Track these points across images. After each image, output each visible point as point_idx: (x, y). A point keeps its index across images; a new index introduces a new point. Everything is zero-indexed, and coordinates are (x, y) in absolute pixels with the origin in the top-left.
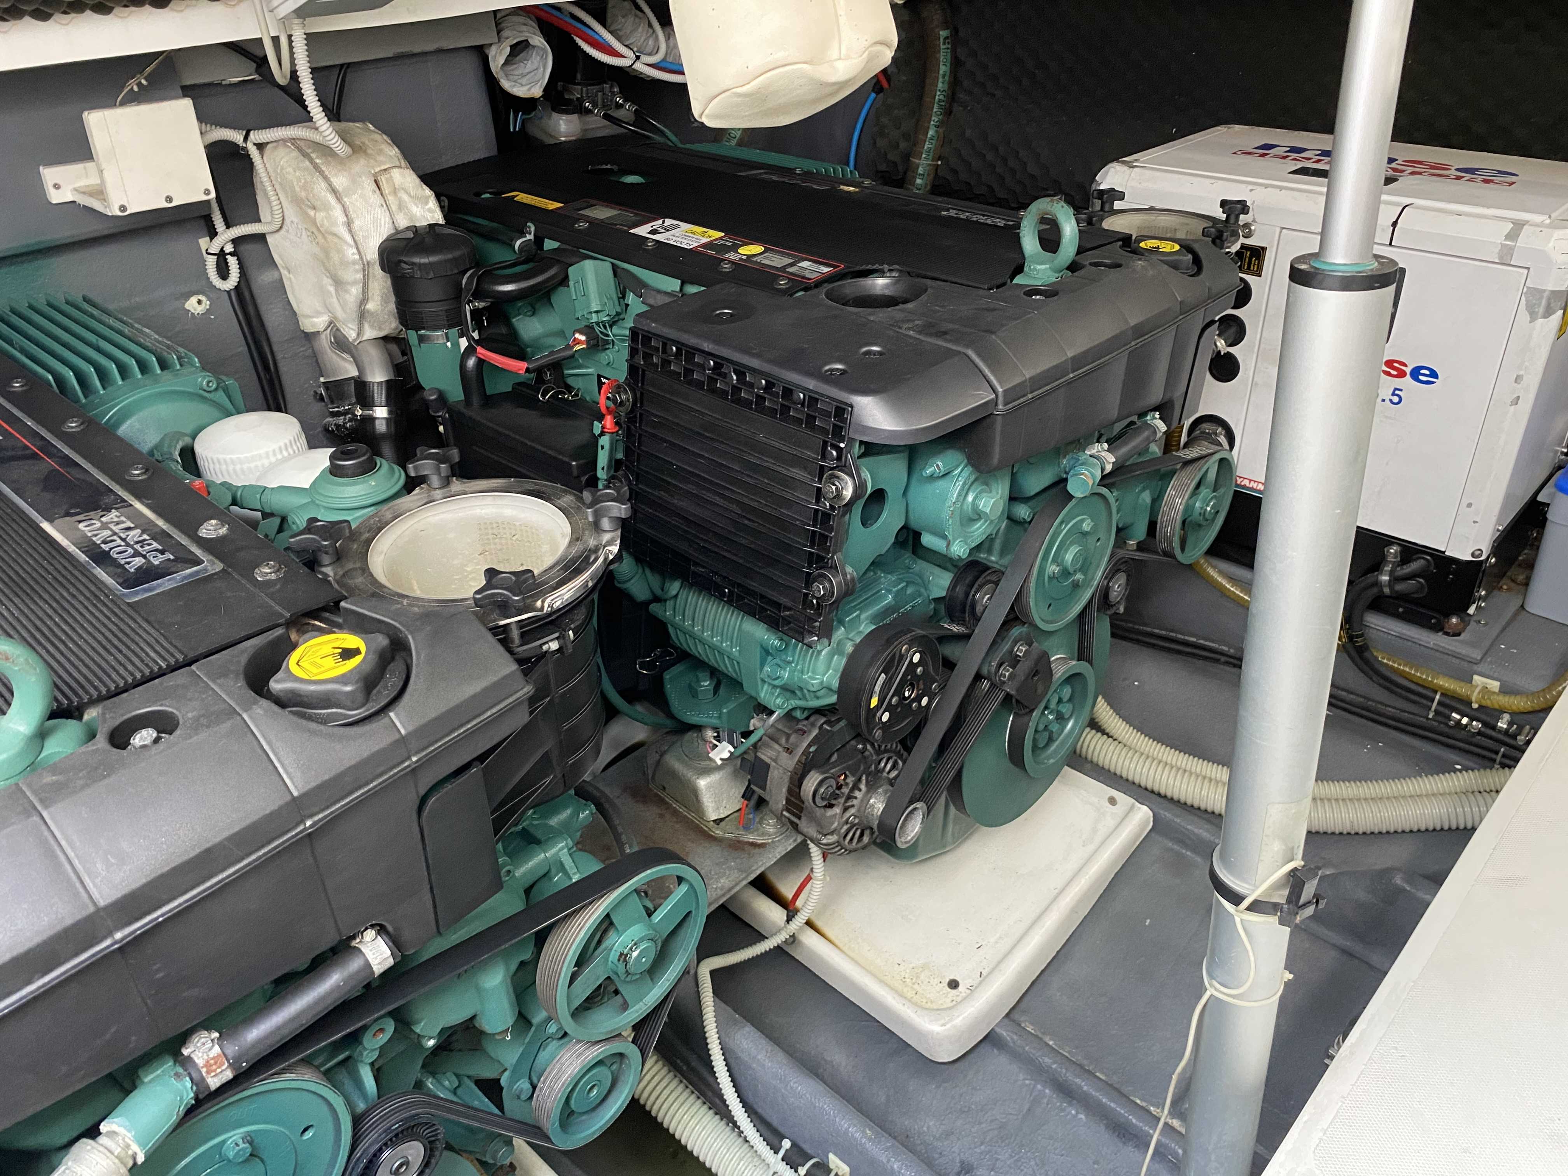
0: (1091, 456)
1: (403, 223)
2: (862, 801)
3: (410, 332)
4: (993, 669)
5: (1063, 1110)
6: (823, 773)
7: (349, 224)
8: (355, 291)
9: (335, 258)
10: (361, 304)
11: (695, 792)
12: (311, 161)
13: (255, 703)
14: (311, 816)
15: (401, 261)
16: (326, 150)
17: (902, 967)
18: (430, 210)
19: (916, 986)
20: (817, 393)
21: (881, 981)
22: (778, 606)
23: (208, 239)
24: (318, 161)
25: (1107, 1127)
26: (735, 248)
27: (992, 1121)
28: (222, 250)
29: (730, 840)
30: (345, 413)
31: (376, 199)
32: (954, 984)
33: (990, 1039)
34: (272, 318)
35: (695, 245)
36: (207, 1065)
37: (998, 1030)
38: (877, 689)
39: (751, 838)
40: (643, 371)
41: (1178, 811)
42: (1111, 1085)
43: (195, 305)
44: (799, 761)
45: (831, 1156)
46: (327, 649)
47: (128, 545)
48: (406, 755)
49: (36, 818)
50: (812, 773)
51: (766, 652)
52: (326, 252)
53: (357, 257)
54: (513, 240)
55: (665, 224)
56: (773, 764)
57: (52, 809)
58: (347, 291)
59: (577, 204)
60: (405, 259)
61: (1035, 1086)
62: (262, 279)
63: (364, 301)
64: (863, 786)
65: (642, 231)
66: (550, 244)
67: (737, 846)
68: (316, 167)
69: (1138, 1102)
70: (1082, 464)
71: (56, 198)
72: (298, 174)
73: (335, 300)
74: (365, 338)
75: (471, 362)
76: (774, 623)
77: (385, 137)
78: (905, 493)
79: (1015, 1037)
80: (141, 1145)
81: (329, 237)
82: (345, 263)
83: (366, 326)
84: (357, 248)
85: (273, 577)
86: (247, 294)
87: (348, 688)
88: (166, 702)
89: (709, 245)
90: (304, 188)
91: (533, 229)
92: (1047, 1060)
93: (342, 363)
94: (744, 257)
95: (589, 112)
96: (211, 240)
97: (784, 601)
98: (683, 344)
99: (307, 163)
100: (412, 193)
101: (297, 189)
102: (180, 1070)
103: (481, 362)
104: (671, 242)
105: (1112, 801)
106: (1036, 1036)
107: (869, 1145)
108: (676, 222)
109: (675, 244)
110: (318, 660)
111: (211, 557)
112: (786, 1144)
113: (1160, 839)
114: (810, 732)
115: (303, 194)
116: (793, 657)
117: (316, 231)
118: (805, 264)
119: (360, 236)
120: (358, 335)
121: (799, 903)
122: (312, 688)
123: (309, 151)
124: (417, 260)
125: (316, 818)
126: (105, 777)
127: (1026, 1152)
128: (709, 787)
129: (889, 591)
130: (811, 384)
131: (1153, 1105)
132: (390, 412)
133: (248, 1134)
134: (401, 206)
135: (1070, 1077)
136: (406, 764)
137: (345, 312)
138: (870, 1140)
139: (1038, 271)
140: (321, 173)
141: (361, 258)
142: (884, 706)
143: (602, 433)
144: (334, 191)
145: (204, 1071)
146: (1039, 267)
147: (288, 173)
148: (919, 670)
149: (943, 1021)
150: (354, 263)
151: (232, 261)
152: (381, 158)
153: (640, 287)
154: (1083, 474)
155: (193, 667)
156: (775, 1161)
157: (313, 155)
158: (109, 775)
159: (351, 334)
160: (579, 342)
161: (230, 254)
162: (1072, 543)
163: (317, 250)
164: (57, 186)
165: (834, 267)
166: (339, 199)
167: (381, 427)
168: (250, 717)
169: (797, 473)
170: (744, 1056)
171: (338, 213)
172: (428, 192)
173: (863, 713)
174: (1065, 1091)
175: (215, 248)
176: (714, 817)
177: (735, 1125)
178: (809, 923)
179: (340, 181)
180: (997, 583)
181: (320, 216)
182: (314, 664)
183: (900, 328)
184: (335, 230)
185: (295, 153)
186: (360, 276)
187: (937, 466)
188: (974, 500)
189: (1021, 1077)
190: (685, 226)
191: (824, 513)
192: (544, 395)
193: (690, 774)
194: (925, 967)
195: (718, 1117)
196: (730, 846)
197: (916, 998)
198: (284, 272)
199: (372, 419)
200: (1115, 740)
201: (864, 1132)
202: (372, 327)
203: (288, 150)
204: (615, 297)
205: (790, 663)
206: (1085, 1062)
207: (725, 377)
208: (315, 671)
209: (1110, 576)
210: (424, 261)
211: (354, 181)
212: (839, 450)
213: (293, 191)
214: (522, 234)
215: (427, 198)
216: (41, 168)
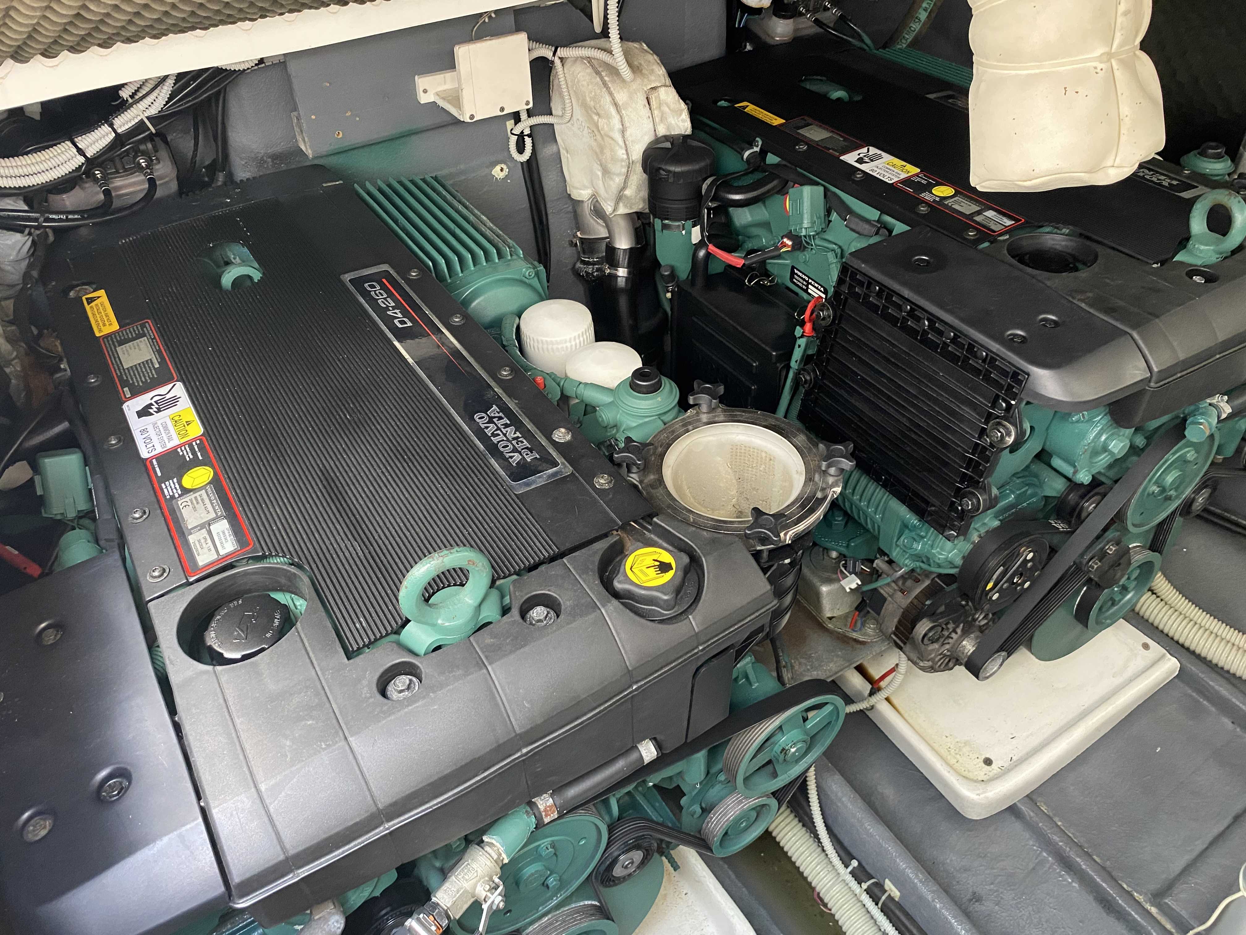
0: (1210, 404)
1: (662, 131)
2: (957, 641)
3: (656, 220)
4: (1085, 562)
5: (1061, 876)
6: (934, 622)
7: (623, 131)
8: (618, 180)
9: (607, 152)
10: (621, 190)
11: (817, 595)
12: (602, 78)
13: (609, 602)
14: (637, 682)
15: (660, 168)
16: (614, 71)
17: (949, 739)
18: (683, 121)
19: (958, 756)
20: (998, 355)
21: (933, 749)
22: (927, 503)
23: (513, 121)
24: (606, 78)
25: (1096, 899)
26: (928, 188)
27: (1002, 869)
28: (522, 132)
29: (839, 633)
30: (594, 264)
31: (645, 112)
32: (988, 762)
33: (1013, 810)
34: (549, 182)
35: (896, 179)
36: (545, 811)
37: (1019, 805)
38: (995, 577)
39: (855, 635)
40: (846, 299)
41: (1204, 668)
42: (1104, 868)
43: (499, 172)
44: (911, 602)
45: (887, 881)
46: (649, 561)
47: (508, 440)
48: (695, 645)
49: (485, 671)
50: (925, 620)
51: (905, 526)
52: (602, 148)
53: (625, 157)
54: (744, 150)
55: (870, 153)
56: (889, 599)
57: (494, 666)
58: (611, 179)
59: (797, 121)
60: (664, 167)
61: (1041, 852)
62: (546, 152)
63: (624, 188)
64: (959, 631)
65: (850, 158)
66: (772, 159)
67: (844, 640)
68: (605, 84)
69: (1125, 886)
70: (1200, 414)
71: (424, 99)
72: (590, 87)
73: (601, 182)
74: (619, 213)
75: (702, 253)
76: (921, 513)
77: (655, 57)
78: (1047, 429)
79: (1032, 814)
80: (508, 856)
81: (606, 139)
82: (614, 159)
83: (621, 205)
84: (626, 150)
85: (607, 487)
86: (534, 165)
87: (666, 598)
88: (552, 588)
89: (907, 182)
90: (593, 99)
91: (760, 143)
92: (1055, 837)
93: (597, 226)
94: (938, 199)
95: (801, 14)
96: (516, 124)
97: (933, 500)
98: (885, 287)
99: (598, 79)
100: (672, 106)
101: (588, 99)
102: (529, 809)
103: (708, 255)
104: (874, 174)
105: (1146, 646)
106: (1048, 816)
107: (919, 885)
108: (879, 152)
109: (878, 176)
110: (644, 568)
111: (564, 460)
112: (855, 863)
113: (1182, 685)
114: (923, 581)
115: (592, 103)
116: (927, 533)
117: (595, 129)
118: (990, 214)
119: (629, 139)
120: (614, 210)
121: (883, 684)
122: (643, 592)
123: (600, 69)
124: (672, 168)
125: (639, 684)
126: (522, 647)
127: (1026, 899)
128: (829, 593)
129: (1013, 492)
130: (995, 346)
131: (1137, 892)
132: (629, 273)
133: (553, 841)
134: (663, 119)
135: (1072, 855)
136: (696, 651)
137: (606, 191)
138: (921, 881)
139: (1201, 251)
140: (608, 88)
141: (628, 158)
142: (996, 589)
143: (802, 336)
144: (616, 105)
145: (543, 814)
146: (1202, 247)
147: (583, 86)
148: (1029, 565)
149: (978, 792)
150: (622, 160)
151: (528, 141)
152: (653, 78)
153: (845, 211)
154: (1201, 424)
155: (565, 560)
156: (845, 873)
157: (603, 74)
158: (525, 645)
159: (608, 209)
160: (785, 245)
161: (527, 135)
162: (1175, 468)
163: (594, 144)
164: (425, 91)
165: (1017, 220)
166: (619, 112)
167: (621, 282)
168: (606, 611)
169: (967, 411)
170: (833, 797)
171: (616, 122)
172: (683, 105)
173: (979, 592)
174: (1068, 865)
175: (517, 131)
176: (829, 615)
177: (819, 841)
178: (887, 699)
179: (621, 96)
180: (1104, 495)
181: (602, 123)
182: (641, 571)
183: (1073, 298)
184: (611, 134)
185: (590, 70)
186: (624, 170)
187: (1083, 415)
188: (1106, 439)
189: (1031, 843)
190: (887, 158)
191: (984, 447)
192: (750, 282)
193: (815, 581)
194: (966, 743)
195: (804, 829)
196: (838, 638)
197: (957, 766)
198: (563, 152)
199: (616, 277)
200: (1158, 597)
201: (917, 875)
202: (626, 206)
203: (583, 66)
204: (822, 215)
205: (923, 537)
206: (1086, 845)
207: (919, 322)
208: (644, 578)
209: (1197, 491)
210: (678, 169)
211: (631, 98)
212: (1009, 406)
213: (584, 100)
214: (751, 146)
215: (682, 110)
216: (416, 77)
